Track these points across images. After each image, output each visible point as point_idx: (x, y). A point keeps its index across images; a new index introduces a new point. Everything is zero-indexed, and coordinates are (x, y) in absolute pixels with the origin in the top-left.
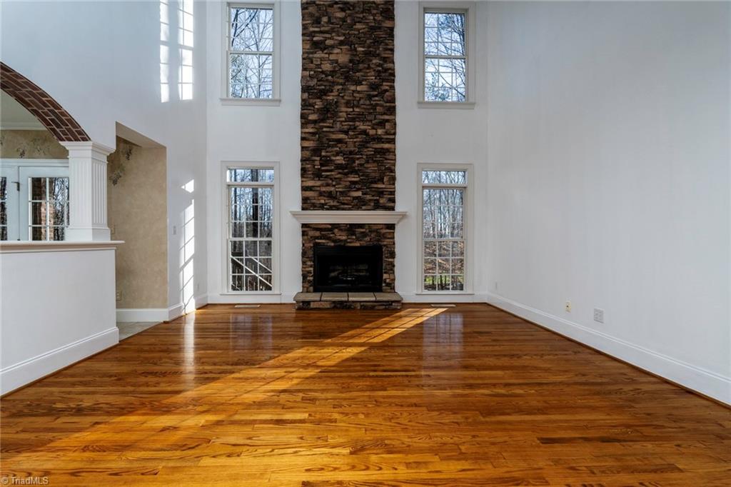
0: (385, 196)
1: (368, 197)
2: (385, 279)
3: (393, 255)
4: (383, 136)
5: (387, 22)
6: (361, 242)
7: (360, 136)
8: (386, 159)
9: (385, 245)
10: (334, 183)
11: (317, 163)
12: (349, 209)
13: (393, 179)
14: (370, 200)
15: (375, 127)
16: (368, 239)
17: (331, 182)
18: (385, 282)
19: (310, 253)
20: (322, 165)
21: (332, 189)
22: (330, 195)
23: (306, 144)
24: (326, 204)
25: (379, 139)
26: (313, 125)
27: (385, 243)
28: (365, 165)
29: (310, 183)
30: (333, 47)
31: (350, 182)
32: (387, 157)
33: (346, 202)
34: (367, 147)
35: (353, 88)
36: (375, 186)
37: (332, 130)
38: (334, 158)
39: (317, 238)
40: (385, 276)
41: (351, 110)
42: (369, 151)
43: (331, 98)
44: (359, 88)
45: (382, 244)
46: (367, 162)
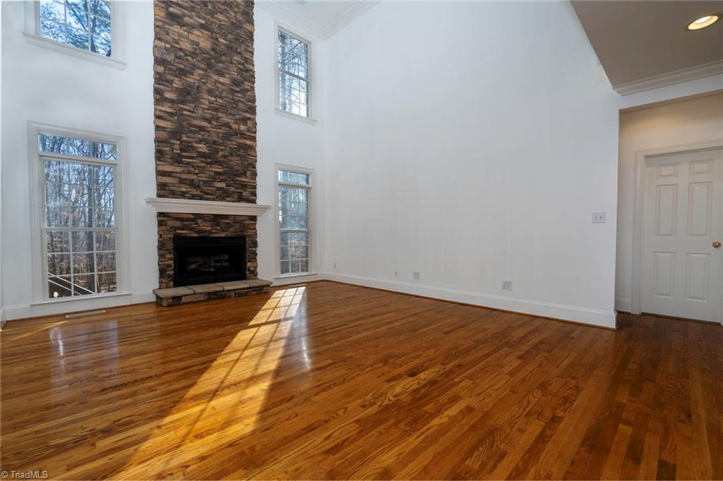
0: (249, 190)
1: (232, 189)
2: (249, 268)
3: (255, 244)
4: (245, 133)
5: (248, 24)
6: (226, 233)
7: (223, 128)
8: (249, 155)
9: (248, 236)
10: (196, 171)
11: (177, 147)
12: (213, 200)
13: (255, 175)
14: (235, 192)
15: (238, 122)
16: (232, 229)
17: (192, 169)
18: (249, 270)
19: (170, 245)
20: (181, 150)
21: (194, 177)
22: (192, 184)
23: (162, 123)
24: (187, 193)
25: (242, 135)
26: (170, 105)
27: (249, 234)
28: (229, 158)
29: (168, 168)
30: (193, 27)
31: (215, 172)
32: (250, 153)
33: (210, 192)
34: (230, 140)
35: (216, 77)
36: (239, 179)
37: (193, 115)
38: (195, 145)
39: (178, 228)
40: (249, 264)
41: (213, 99)
42: (232, 144)
43: (192, 81)
44: (222, 79)
45: (245, 234)
46: (232, 155)
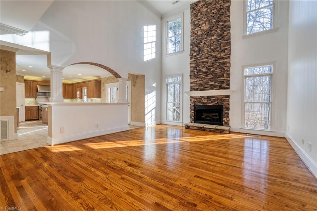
0: (225, 83)
1: (217, 84)
2: (224, 120)
3: (228, 109)
4: (224, 56)
6: (213, 104)
7: (213, 58)
8: (225, 66)
9: (224, 105)
10: (202, 80)
11: (196, 72)
12: (208, 90)
13: (229, 75)
14: (217, 85)
15: (220, 53)
16: (216, 102)
17: (201, 79)
18: (224, 121)
19: (193, 108)
20: (197, 73)
21: (201, 82)
22: (201, 85)
23: (192, 65)
24: (199, 88)
25: (222, 58)
26: (194, 58)
27: (224, 104)
28: (215, 71)
29: (193, 80)
30: (202, 24)
31: (209, 78)
32: (226, 65)
33: (207, 87)
34: (216, 63)
35: (210, 38)
36: (220, 79)
37: (201, 58)
38: (202, 69)
39: (195, 102)
40: (224, 119)
41: (210, 48)
42: (217, 64)
43: (201, 45)
44: (213, 38)
45: (223, 104)
46: (216, 69)
